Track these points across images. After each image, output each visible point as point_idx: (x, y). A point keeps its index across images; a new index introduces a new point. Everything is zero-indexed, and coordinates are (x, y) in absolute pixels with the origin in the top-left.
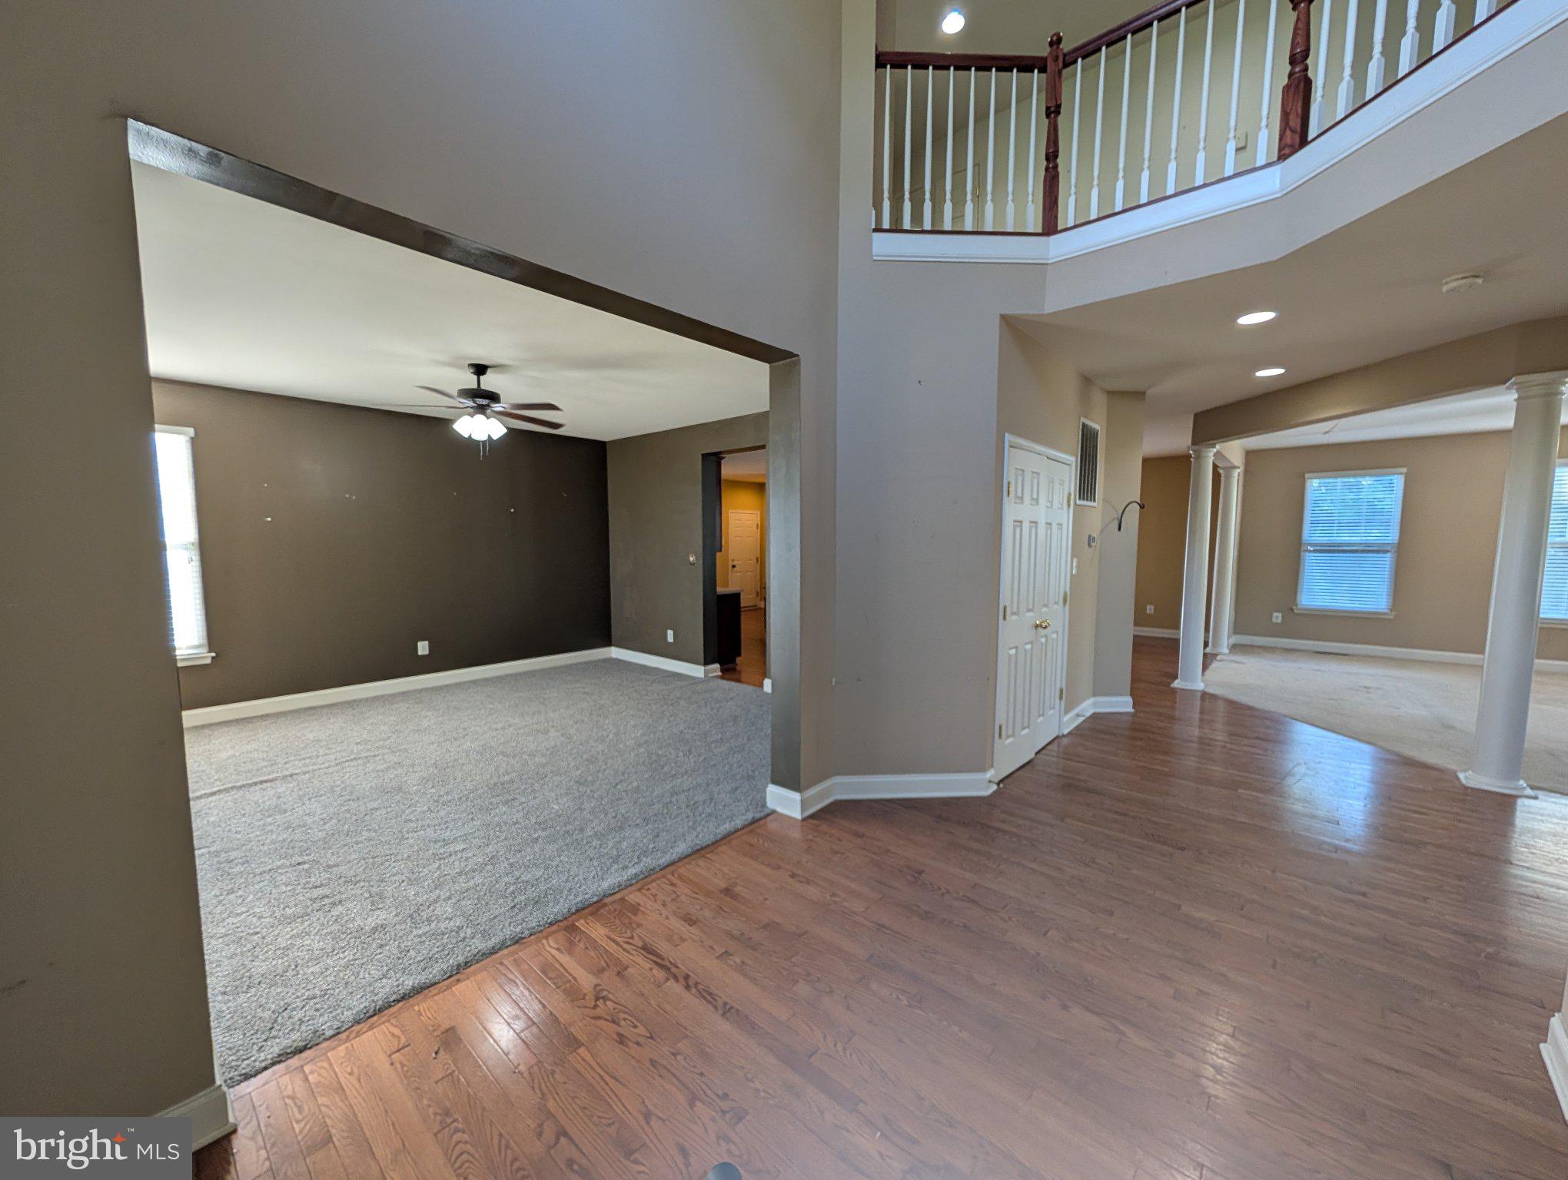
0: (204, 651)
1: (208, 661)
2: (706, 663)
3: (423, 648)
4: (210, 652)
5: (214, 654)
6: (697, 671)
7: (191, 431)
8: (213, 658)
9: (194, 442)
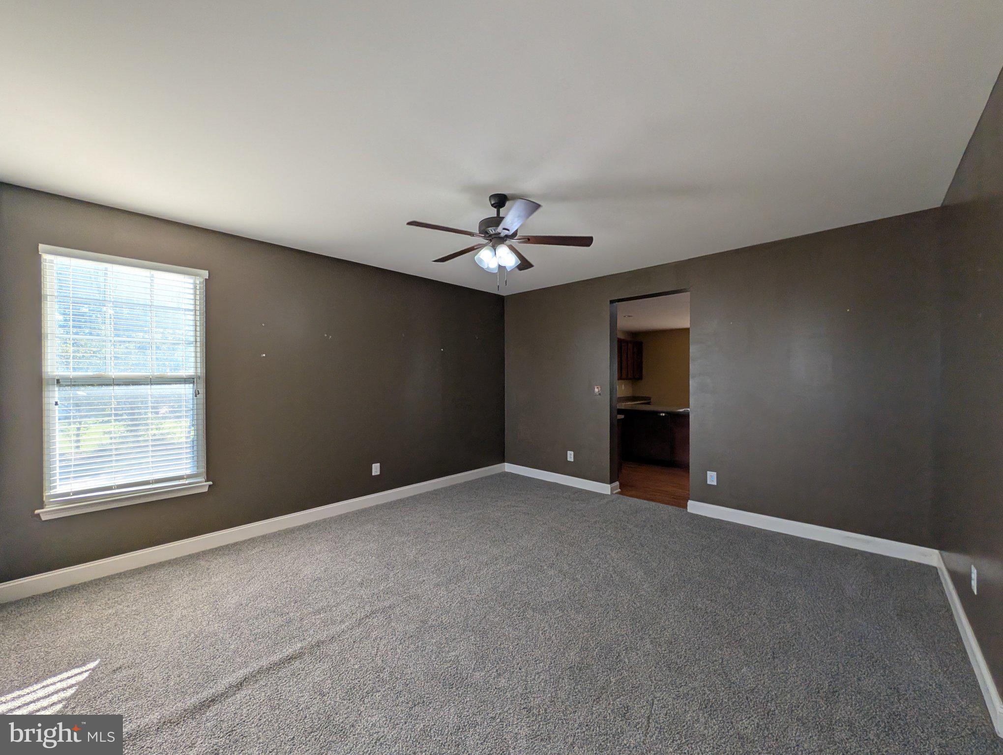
0: (202, 479)
1: (206, 489)
2: (611, 482)
3: (376, 469)
4: (207, 480)
5: (211, 483)
6: (605, 489)
7: (205, 274)
8: (210, 486)
9: (208, 283)
